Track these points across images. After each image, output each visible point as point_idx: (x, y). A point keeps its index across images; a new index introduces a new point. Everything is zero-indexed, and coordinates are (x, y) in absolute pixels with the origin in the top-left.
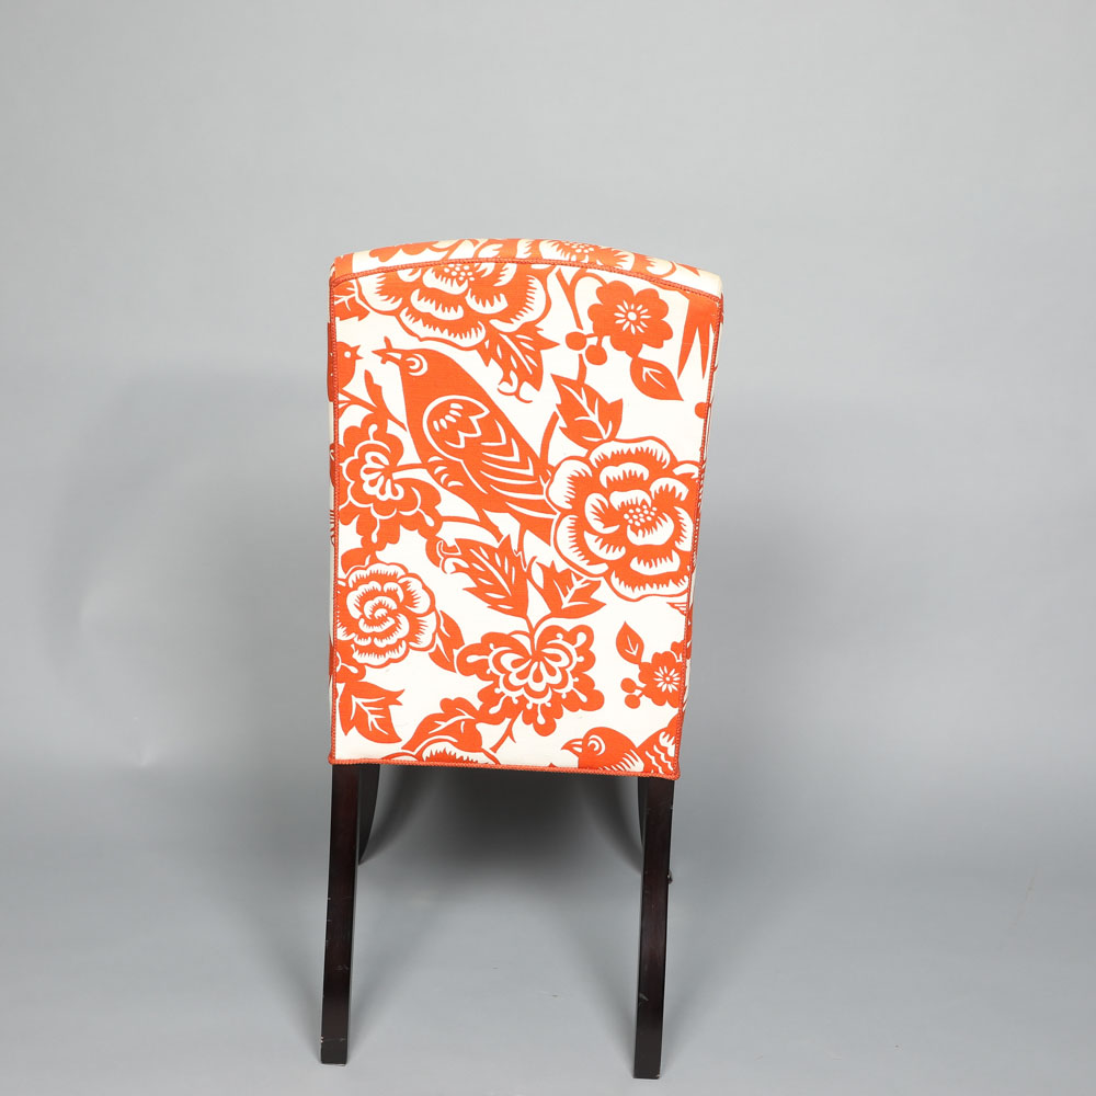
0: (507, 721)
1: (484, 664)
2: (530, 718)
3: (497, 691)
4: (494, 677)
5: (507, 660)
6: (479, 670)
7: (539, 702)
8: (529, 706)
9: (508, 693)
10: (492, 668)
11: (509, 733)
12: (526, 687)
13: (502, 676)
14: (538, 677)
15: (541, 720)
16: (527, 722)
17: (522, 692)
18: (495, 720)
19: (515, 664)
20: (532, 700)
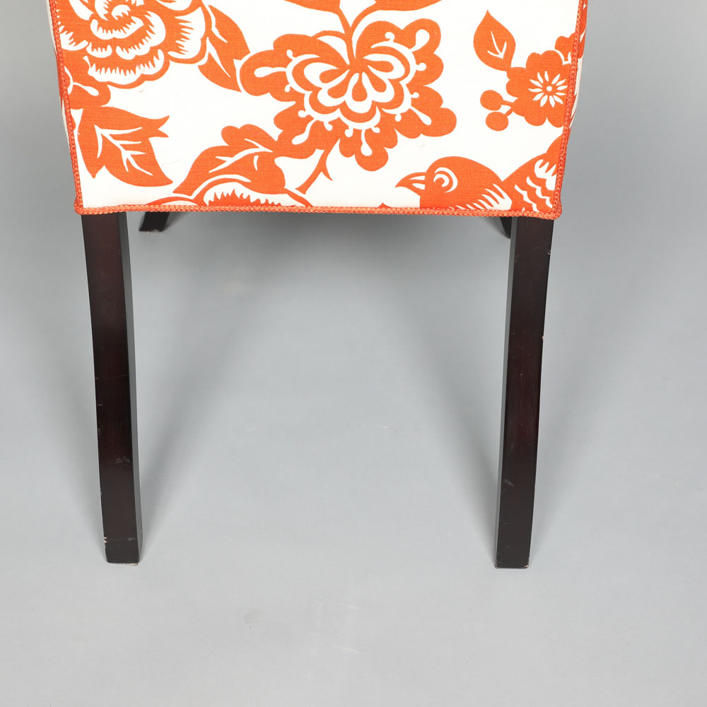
0: (318, 153)
1: (281, 78)
2: (350, 148)
3: (302, 114)
4: (294, 95)
5: (314, 72)
6: (274, 86)
7: (363, 127)
8: (349, 133)
9: (317, 116)
10: (292, 84)
11: (322, 168)
12: (344, 108)
13: (308, 94)
14: (360, 94)
15: (366, 150)
16: (346, 153)
17: (337, 114)
18: (302, 152)
19: (326, 77)
20: (352, 125)
